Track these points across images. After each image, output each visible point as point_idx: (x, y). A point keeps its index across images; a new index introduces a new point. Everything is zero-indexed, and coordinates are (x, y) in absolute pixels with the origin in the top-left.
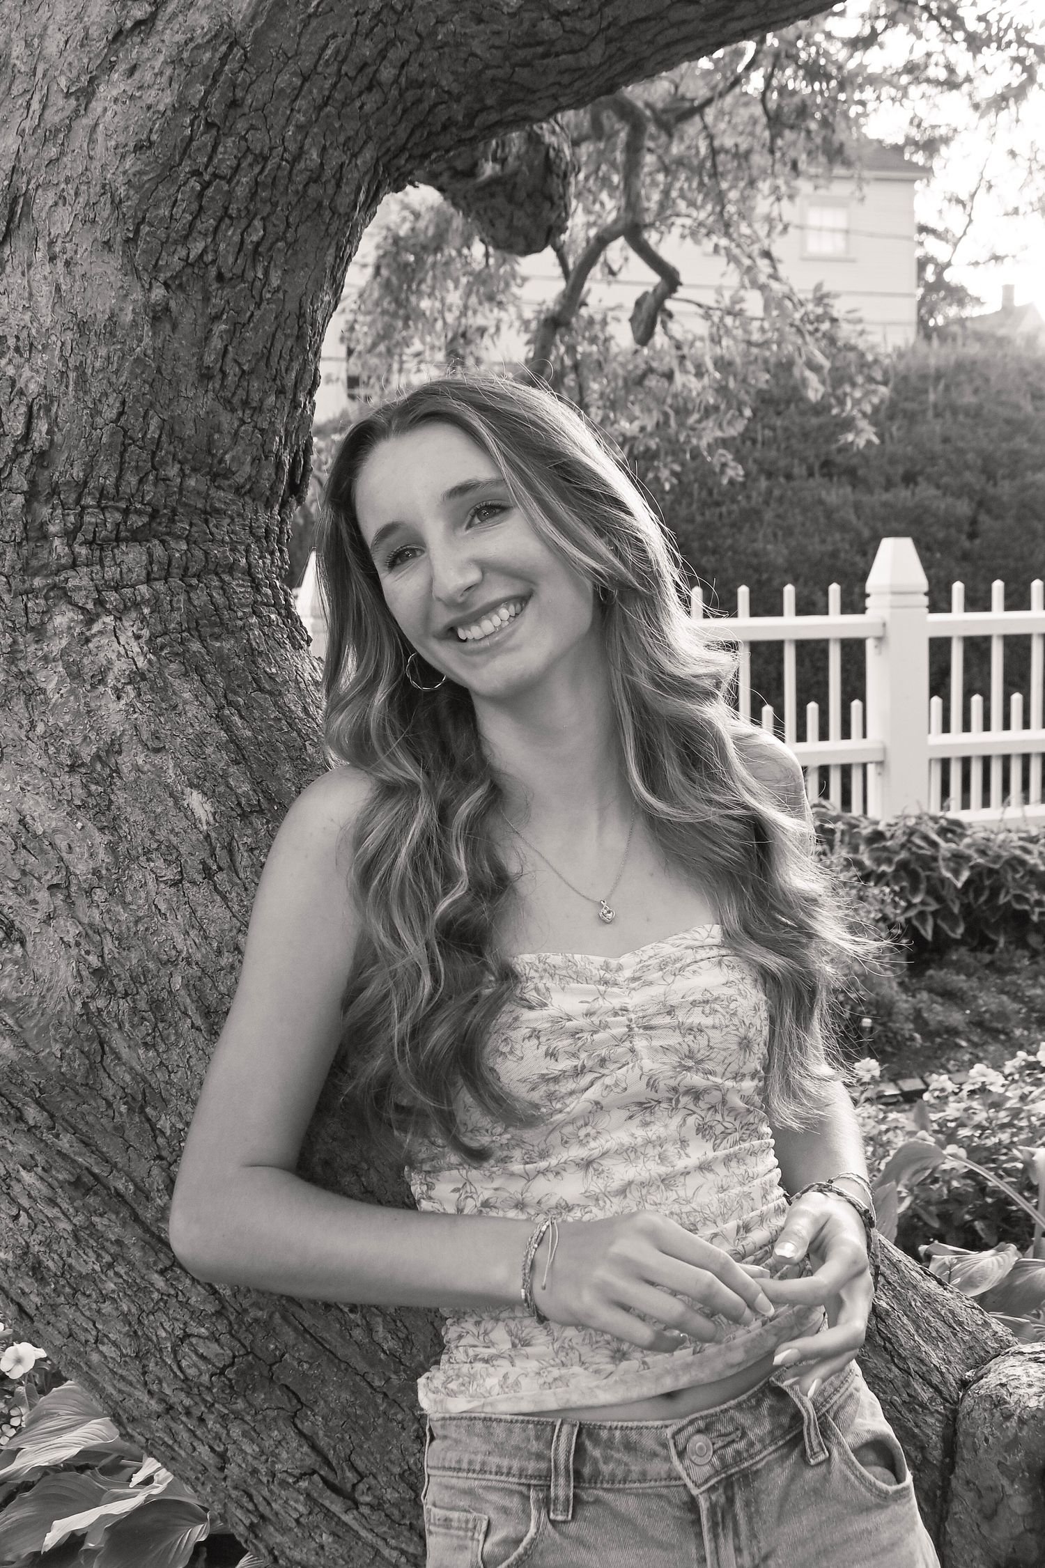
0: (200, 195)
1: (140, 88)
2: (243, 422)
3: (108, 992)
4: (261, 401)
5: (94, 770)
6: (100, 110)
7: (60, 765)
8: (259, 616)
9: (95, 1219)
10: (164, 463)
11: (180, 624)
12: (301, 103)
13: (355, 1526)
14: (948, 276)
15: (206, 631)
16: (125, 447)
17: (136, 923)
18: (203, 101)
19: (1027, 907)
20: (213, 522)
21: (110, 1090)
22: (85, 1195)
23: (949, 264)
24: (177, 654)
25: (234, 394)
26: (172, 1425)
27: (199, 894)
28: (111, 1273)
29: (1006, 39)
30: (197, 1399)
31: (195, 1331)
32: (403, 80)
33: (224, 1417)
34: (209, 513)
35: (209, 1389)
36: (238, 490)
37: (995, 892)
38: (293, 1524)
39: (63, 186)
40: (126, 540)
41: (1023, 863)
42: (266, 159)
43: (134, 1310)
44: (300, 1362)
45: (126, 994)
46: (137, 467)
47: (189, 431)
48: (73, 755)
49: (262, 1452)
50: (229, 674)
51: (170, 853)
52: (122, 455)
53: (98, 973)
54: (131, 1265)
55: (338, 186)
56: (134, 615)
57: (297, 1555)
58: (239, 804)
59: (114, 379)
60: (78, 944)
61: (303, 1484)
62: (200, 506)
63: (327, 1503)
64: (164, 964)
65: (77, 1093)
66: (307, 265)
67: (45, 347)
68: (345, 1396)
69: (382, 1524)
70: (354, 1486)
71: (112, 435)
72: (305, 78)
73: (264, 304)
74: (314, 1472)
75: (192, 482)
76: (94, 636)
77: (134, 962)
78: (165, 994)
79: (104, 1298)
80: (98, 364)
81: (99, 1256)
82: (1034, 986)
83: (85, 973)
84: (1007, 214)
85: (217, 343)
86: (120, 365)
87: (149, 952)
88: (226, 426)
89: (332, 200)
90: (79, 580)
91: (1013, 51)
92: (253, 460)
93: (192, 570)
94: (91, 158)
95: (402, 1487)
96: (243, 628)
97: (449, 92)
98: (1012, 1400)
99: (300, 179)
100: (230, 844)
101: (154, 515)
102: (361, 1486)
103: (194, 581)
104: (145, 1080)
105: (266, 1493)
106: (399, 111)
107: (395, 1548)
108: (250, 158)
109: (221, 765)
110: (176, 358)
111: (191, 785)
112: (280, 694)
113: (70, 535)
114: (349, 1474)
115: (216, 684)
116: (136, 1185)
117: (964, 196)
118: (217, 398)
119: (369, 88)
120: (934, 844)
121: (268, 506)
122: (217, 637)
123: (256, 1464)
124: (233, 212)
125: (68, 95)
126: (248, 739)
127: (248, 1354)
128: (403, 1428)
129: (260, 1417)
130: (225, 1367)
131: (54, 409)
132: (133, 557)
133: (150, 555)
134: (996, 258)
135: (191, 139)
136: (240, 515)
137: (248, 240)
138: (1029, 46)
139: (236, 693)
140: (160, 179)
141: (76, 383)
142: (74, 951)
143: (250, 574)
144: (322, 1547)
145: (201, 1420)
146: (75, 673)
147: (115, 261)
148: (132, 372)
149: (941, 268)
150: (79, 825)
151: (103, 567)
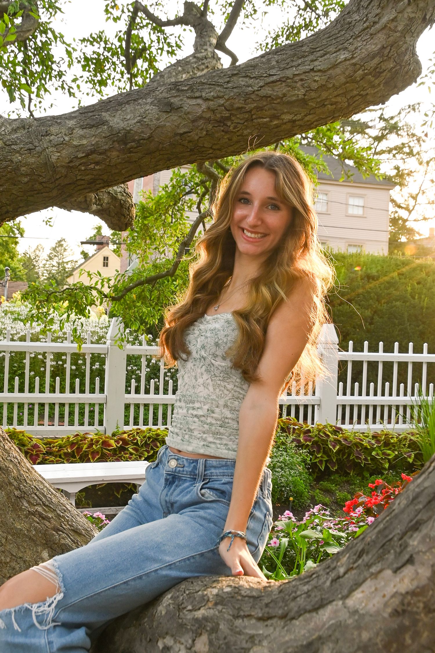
14: (407, 224)
19: (360, 461)
23: (407, 220)
37: (349, 455)
84: (429, 203)
117: (414, 195)
120: (328, 436)
134: (425, 219)
149: (404, 221)
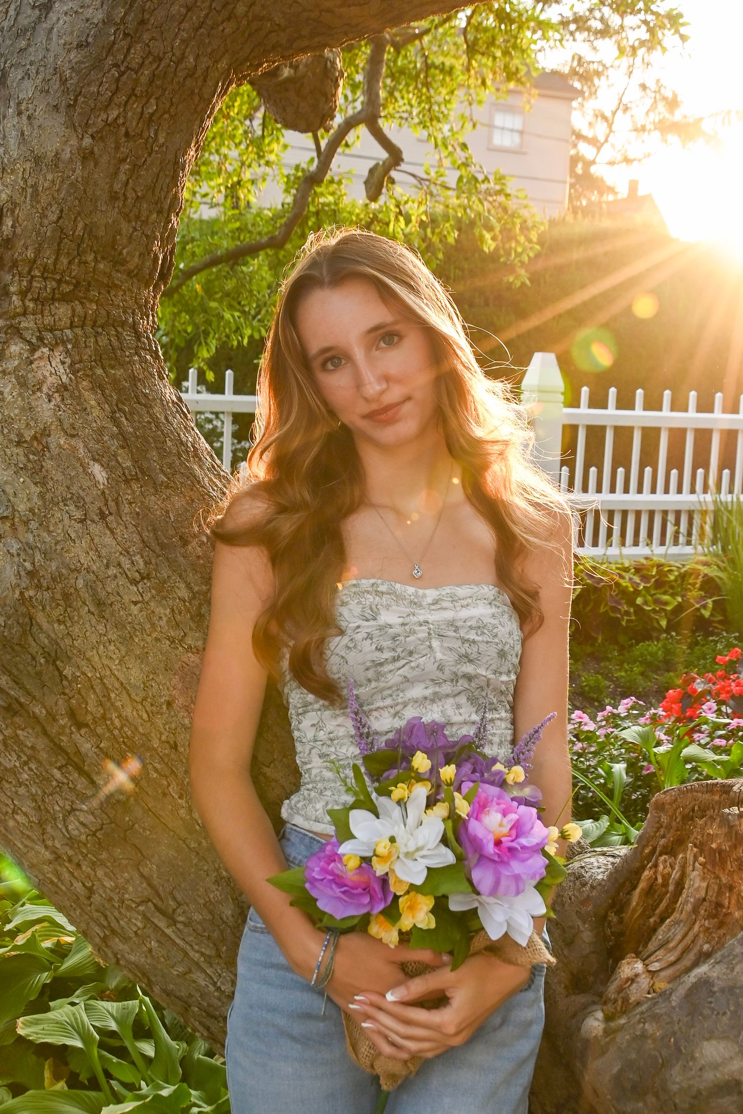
0: (118, 80)
1: (82, 7)
2: (135, 229)
3: (37, 586)
4: (148, 217)
5: (32, 446)
6: (55, 19)
7: (10, 441)
8: (140, 356)
9: (19, 732)
10: (84, 252)
11: (90, 356)
12: (185, 25)
13: (173, 936)
14: (593, 169)
15: (106, 363)
16: (61, 240)
17: (56, 544)
18: (123, 18)
19: (619, 616)
20: (113, 293)
21: (34, 648)
22: (13, 716)
23: (593, 162)
24: (88, 376)
25: (131, 211)
26: (59, 868)
27: (95, 529)
28: (26, 768)
29: (638, 7)
30: (77, 851)
31: (79, 807)
32: (250, 15)
33: (94, 863)
34: (111, 287)
35: (85, 845)
36: (129, 274)
38: (132, 935)
39: (28, 67)
40: (59, 300)
41: (617, 584)
42: (161, 60)
43: (39, 793)
44: (144, 829)
45: (48, 588)
46: (68, 253)
47: (101, 233)
48: (20, 435)
49: (117, 887)
50: (120, 391)
51: (79, 502)
52: (59, 245)
53: (31, 574)
54: (39, 762)
55: (205, 81)
56: (61, 348)
57: (132, 958)
58: (124, 474)
59: (56, 195)
60: (19, 555)
61: (141, 908)
62: (105, 281)
63: (156, 921)
64: (72, 571)
65: (13, 649)
66: (181, 131)
67: (13, 171)
68: (172, 853)
69: (190, 935)
70: (174, 910)
71: (53, 231)
72: (189, 9)
73: (153, 155)
74: (150, 900)
75: (102, 266)
76: (36, 360)
77: (54, 568)
78: (72, 590)
79: (21, 784)
80: (46, 185)
81: (19, 757)
82: (620, 670)
83: (23, 573)
85: (123, 177)
86: (60, 187)
87: (63, 563)
88: (124, 231)
89: (200, 89)
90: (27, 323)
91: (642, 16)
92: (140, 255)
93: (99, 323)
94: (48, 50)
95: (205, 912)
96: (129, 362)
97: (278, 25)
98: (587, 875)
99: (181, 74)
100: (117, 498)
101: (77, 285)
102: (179, 911)
103: (100, 330)
104: (57, 644)
105: (116, 914)
106: (246, 34)
107: (198, 952)
108: (151, 58)
109: (113, 448)
110: (96, 184)
111: (94, 460)
112: (151, 407)
113: (23, 294)
114: (171, 903)
115: (111, 396)
116: (47, 711)
117: (608, 114)
118: (120, 213)
119: (229, 19)
121: (147, 286)
122: (113, 367)
123: (112, 894)
124: (138, 91)
125: (34, 7)
126: (130, 433)
127: (112, 823)
128: (208, 875)
129: (116, 864)
130: (97, 831)
131: (17, 212)
132: (62, 311)
133: (73, 310)
134: (627, 160)
135: (114, 43)
136: (129, 290)
137: (146, 112)
138: (653, 13)
139: (123, 404)
140: (93, 67)
141: (32, 196)
142: (16, 559)
143: (134, 329)
144: (150, 950)
145: (79, 865)
146: (22, 383)
147: (61, 118)
148: (68, 192)
149: (588, 164)
150: (22, 480)
151: (43, 316)
